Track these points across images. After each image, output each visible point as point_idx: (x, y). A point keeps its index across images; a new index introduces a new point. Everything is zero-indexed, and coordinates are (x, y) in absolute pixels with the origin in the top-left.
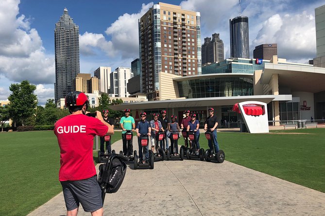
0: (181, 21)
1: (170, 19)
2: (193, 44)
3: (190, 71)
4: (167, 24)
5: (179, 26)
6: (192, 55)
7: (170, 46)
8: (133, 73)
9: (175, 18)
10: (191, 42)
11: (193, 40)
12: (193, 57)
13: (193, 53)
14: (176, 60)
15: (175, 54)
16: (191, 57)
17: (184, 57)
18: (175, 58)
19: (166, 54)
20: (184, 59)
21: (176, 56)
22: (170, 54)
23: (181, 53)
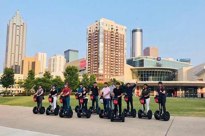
0: (115, 30)
1: (109, 29)
2: (122, 46)
3: (120, 62)
4: (108, 32)
5: (114, 33)
6: (121, 52)
7: (109, 46)
8: (66, 59)
9: (112, 29)
10: (121, 44)
11: (122, 43)
12: (122, 53)
13: (122, 51)
14: (112, 55)
15: (112, 51)
16: (121, 54)
17: (117, 53)
18: (111, 53)
19: (106, 50)
20: (117, 54)
21: (112, 52)
22: (109, 51)
23: (115, 51)
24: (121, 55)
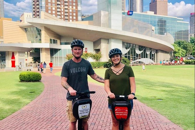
12: (74, 8)
13: (74, 4)
14: (59, 10)
15: (58, 4)
16: (72, 8)
17: (66, 7)
18: (58, 8)
19: (49, 4)
20: (66, 9)
21: (59, 6)
22: (54, 5)
23: (63, 4)
24: (72, 10)
